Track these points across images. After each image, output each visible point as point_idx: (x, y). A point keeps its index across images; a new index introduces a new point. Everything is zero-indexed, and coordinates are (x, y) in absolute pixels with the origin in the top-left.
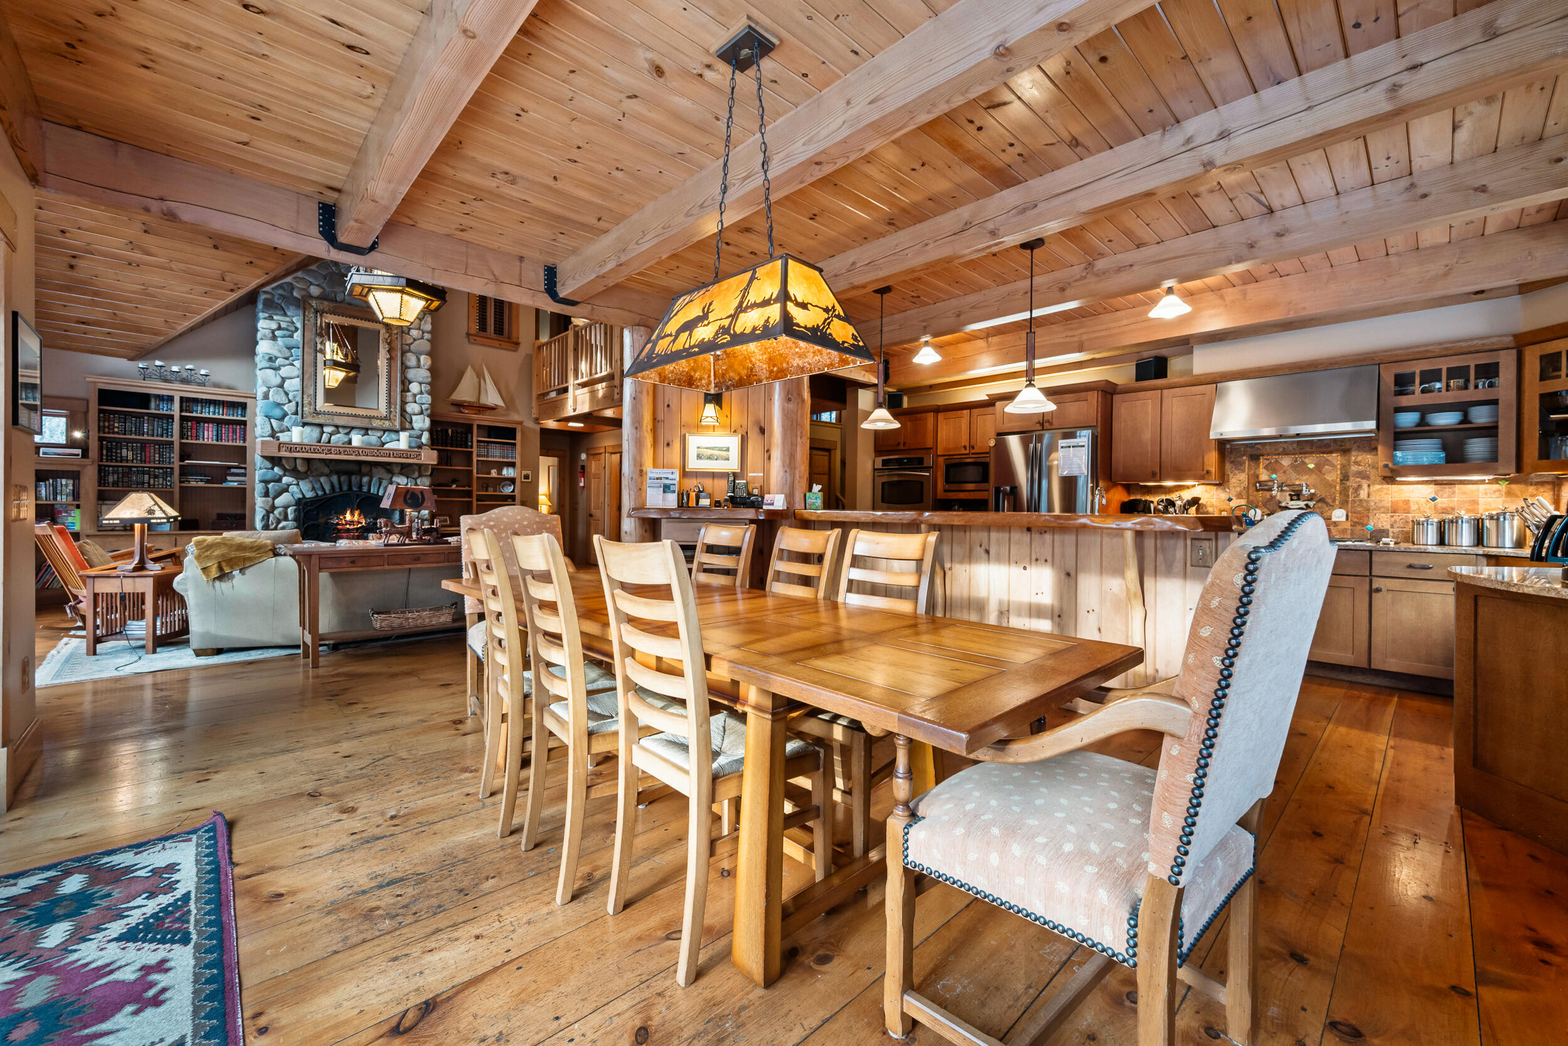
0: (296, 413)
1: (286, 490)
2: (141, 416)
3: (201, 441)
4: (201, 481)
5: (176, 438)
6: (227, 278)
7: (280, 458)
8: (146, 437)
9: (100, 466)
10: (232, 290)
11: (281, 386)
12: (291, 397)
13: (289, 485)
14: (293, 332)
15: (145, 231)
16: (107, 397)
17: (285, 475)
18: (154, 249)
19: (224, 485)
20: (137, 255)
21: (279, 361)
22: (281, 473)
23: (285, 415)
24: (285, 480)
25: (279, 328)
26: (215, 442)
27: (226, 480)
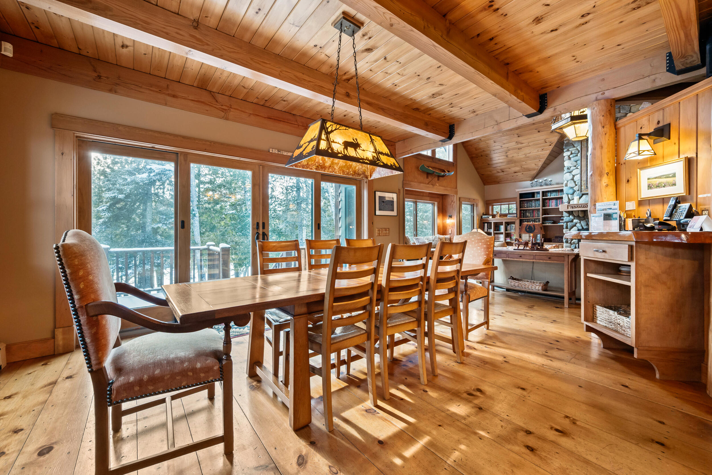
0: (578, 190)
1: (575, 226)
2: (531, 201)
3: (550, 207)
4: (550, 223)
5: (541, 208)
6: (547, 141)
7: (572, 211)
8: (533, 208)
9: (520, 220)
10: (550, 145)
11: (573, 179)
12: (577, 183)
13: (576, 223)
14: (578, 154)
15: (519, 137)
16: (522, 195)
17: (574, 219)
18: (523, 142)
19: (558, 224)
20: (520, 146)
21: (572, 169)
22: (573, 218)
23: (574, 191)
24: (575, 221)
25: (572, 154)
26: (555, 207)
27: (559, 222)
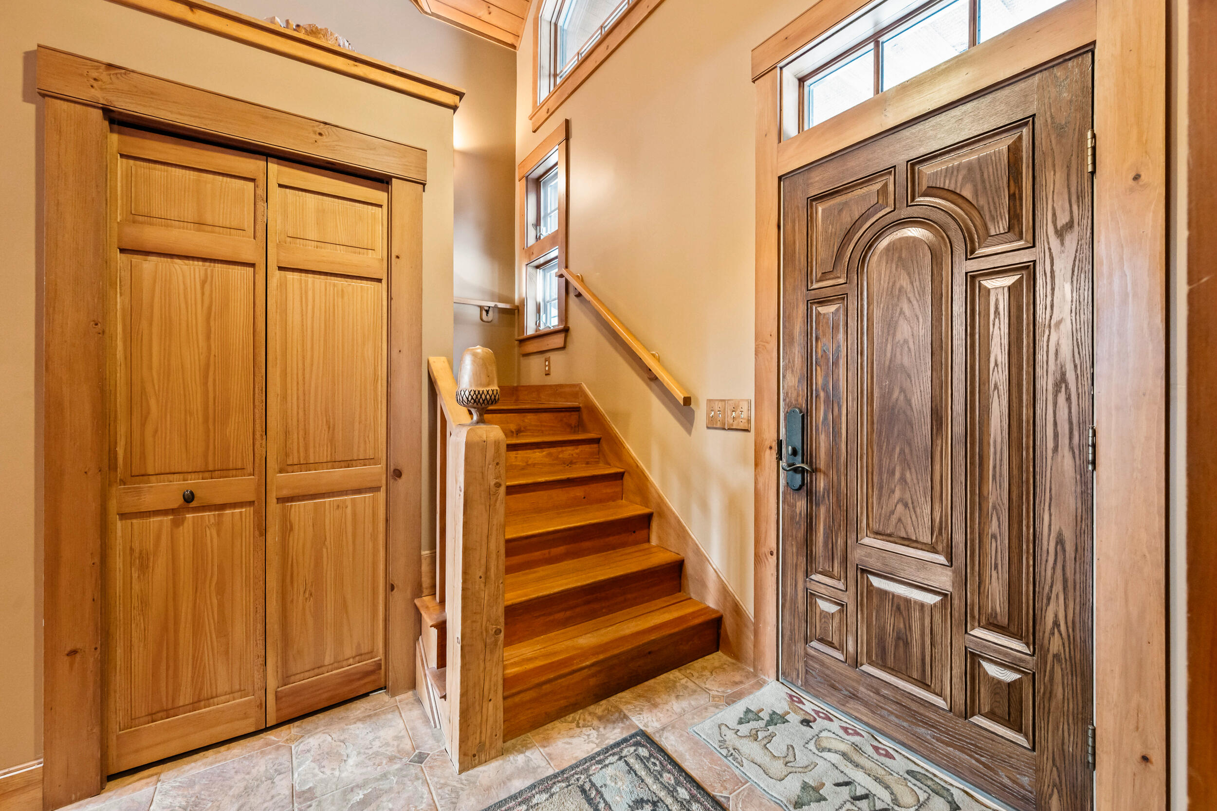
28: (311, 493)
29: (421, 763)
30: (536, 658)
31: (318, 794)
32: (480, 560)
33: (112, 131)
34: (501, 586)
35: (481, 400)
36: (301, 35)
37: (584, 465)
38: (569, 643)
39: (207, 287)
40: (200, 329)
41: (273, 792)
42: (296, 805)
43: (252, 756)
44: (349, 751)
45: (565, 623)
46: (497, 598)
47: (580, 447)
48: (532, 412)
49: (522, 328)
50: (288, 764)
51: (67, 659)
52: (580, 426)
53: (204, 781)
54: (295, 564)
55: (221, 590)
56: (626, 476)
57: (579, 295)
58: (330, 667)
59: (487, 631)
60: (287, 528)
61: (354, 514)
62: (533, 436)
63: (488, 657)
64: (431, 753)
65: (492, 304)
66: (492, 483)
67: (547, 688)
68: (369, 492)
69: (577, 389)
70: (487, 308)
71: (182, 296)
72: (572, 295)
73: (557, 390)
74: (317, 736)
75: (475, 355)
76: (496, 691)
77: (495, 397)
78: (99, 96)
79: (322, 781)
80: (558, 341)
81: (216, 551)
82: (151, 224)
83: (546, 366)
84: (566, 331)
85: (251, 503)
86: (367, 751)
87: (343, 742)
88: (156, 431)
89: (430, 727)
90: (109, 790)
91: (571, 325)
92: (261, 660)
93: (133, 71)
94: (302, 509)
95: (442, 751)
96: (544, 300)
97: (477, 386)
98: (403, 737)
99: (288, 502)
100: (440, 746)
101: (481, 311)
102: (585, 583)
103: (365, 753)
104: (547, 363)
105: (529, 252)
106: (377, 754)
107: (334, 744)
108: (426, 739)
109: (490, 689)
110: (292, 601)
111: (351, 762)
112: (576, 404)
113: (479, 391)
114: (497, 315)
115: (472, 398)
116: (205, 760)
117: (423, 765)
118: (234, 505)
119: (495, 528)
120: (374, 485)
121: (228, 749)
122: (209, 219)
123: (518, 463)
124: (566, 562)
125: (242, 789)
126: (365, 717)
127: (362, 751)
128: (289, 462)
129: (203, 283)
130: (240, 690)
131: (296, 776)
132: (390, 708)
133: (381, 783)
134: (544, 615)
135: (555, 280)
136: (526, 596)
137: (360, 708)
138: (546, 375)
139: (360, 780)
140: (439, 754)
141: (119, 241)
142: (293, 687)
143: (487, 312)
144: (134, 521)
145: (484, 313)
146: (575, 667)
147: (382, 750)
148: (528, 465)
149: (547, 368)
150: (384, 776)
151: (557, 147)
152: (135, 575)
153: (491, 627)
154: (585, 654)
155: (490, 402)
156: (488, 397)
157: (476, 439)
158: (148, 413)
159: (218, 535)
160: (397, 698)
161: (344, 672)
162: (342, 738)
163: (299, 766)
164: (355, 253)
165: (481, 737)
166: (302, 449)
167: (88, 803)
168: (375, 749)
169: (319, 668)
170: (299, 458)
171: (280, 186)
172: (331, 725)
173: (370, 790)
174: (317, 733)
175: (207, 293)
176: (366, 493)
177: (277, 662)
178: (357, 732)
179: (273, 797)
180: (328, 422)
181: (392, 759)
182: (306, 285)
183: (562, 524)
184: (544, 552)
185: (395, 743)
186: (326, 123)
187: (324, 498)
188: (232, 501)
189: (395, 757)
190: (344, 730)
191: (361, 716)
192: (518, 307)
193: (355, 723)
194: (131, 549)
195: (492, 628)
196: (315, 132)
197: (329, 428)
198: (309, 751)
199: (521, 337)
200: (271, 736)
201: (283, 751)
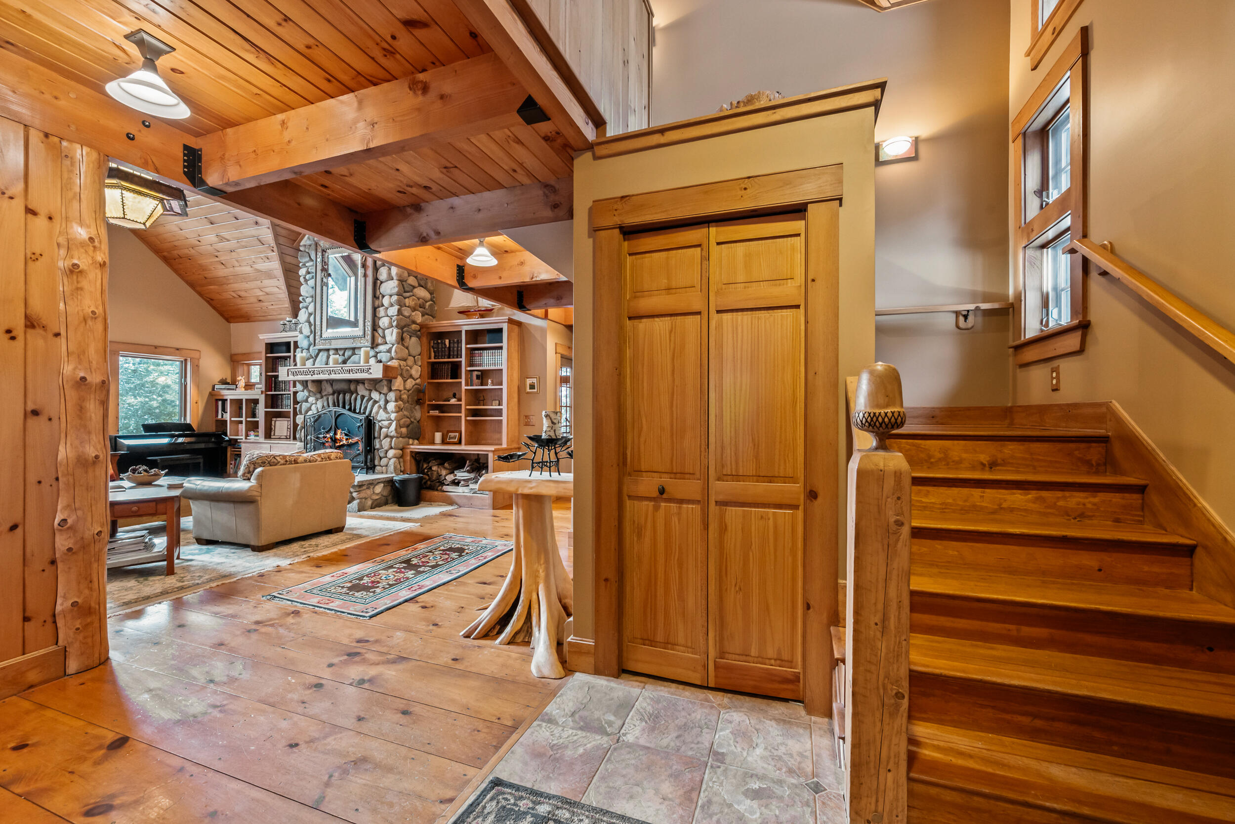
1: (310, 409)
9: (267, 395)
11: (308, 321)
12: (312, 329)
17: (310, 396)
21: (308, 301)
23: (310, 344)
25: (308, 272)
28: (740, 501)
29: (817, 793)
30: (971, 756)
31: (727, 761)
32: (875, 604)
33: (625, 240)
34: (904, 643)
35: (877, 424)
36: (742, 109)
37: (1110, 523)
38: (1033, 764)
39: (673, 335)
40: (668, 367)
41: (699, 739)
42: (710, 759)
43: (695, 703)
44: (759, 741)
45: (1034, 734)
46: (898, 656)
47: (1100, 494)
48: (1014, 441)
49: (1018, 329)
50: (714, 723)
51: (604, 583)
52: (1108, 463)
53: (665, 704)
54: (728, 559)
55: (680, 565)
56: (1199, 551)
57: (1104, 273)
58: (756, 659)
59: (885, 688)
60: (723, 529)
61: (776, 527)
62: (1018, 472)
63: (886, 718)
64: (828, 790)
65: (972, 307)
66: (892, 519)
67: (977, 801)
68: (789, 509)
69: (1104, 409)
70: (965, 313)
71: (659, 345)
72: (1094, 275)
73: (1070, 411)
74: (741, 714)
75: (872, 373)
76: (897, 764)
77: (896, 420)
78: (617, 220)
79: (733, 753)
80: (1072, 342)
81: (677, 533)
82: (643, 297)
83: (1053, 378)
84: (1083, 327)
85: (698, 502)
86: (773, 750)
87: (757, 730)
88: (645, 442)
89: (835, 765)
90: (622, 679)
91: (1093, 317)
92: (705, 629)
93: (633, 195)
94: (734, 513)
95: (839, 795)
96: (1055, 289)
97: (872, 407)
98: (806, 757)
99: (724, 505)
100: (839, 789)
101: (957, 317)
102: (1070, 691)
103: (770, 751)
104: (1054, 375)
105: (1028, 229)
106: (780, 758)
107: (750, 728)
108: (828, 773)
109: (889, 758)
110: (726, 589)
111: (759, 751)
112: (1102, 432)
113: (875, 414)
114: (980, 319)
115: (866, 421)
116: (669, 689)
117: (817, 796)
118: (689, 502)
119: (895, 573)
120: (795, 502)
121: (684, 689)
122: (674, 285)
123: (984, 504)
124: (1047, 652)
125: (683, 724)
126: (780, 719)
127: (769, 748)
128: (725, 473)
129: (671, 332)
130: (691, 648)
131: (717, 736)
132: (804, 724)
133: (776, 787)
134: (993, 707)
135: (1065, 260)
136: (964, 671)
137: (779, 709)
138: (1053, 390)
139: (761, 772)
140: (836, 796)
141: (628, 312)
142: (726, 663)
143: (966, 317)
144: (635, 502)
145: (961, 319)
146: (1030, 800)
147: (785, 758)
148: (1001, 508)
149: (1054, 382)
150: (780, 782)
151: (1068, 74)
152: (635, 539)
153: (889, 686)
154: (1054, 789)
155: (890, 426)
156: (886, 420)
157: (870, 466)
158: (642, 427)
159: (679, 523)
160: (813, 718)
161: (767, 669)
162: (757, 727)
163: (722, 730)
164: (776, 285)
165: (876, 806)
166: (733, 463)
167: (612, 681)
168: (779, 753)
169: (746, 655)
170: (731, 471)
171: (718, 244)
172: (752, 711)
173: (765, 786)
174: (740, 711)
175: (672, 339)
176: (786, 509)
177: (715, 636)
178: (770, 729)
179: (698, 743)
180: (753, 440)
181: (791, 771)
182: (737, 322)
183: (1042, 598)
184: (1007, 626)
185: (799, 759)
186: (749, 178)
187: (750, 507)
188: (688, 498)
189: (794, 772)
190: (760, 721)
191: (778, 716)
192: (1012, 305)
193: (771, 720)
194: (634, 521)
195: (893, 689)
196: (741, 189)
197: (754, 445)
198: (731, 722)
199: (1017, 343)
200: (711, 695)
201: (715, 712)
